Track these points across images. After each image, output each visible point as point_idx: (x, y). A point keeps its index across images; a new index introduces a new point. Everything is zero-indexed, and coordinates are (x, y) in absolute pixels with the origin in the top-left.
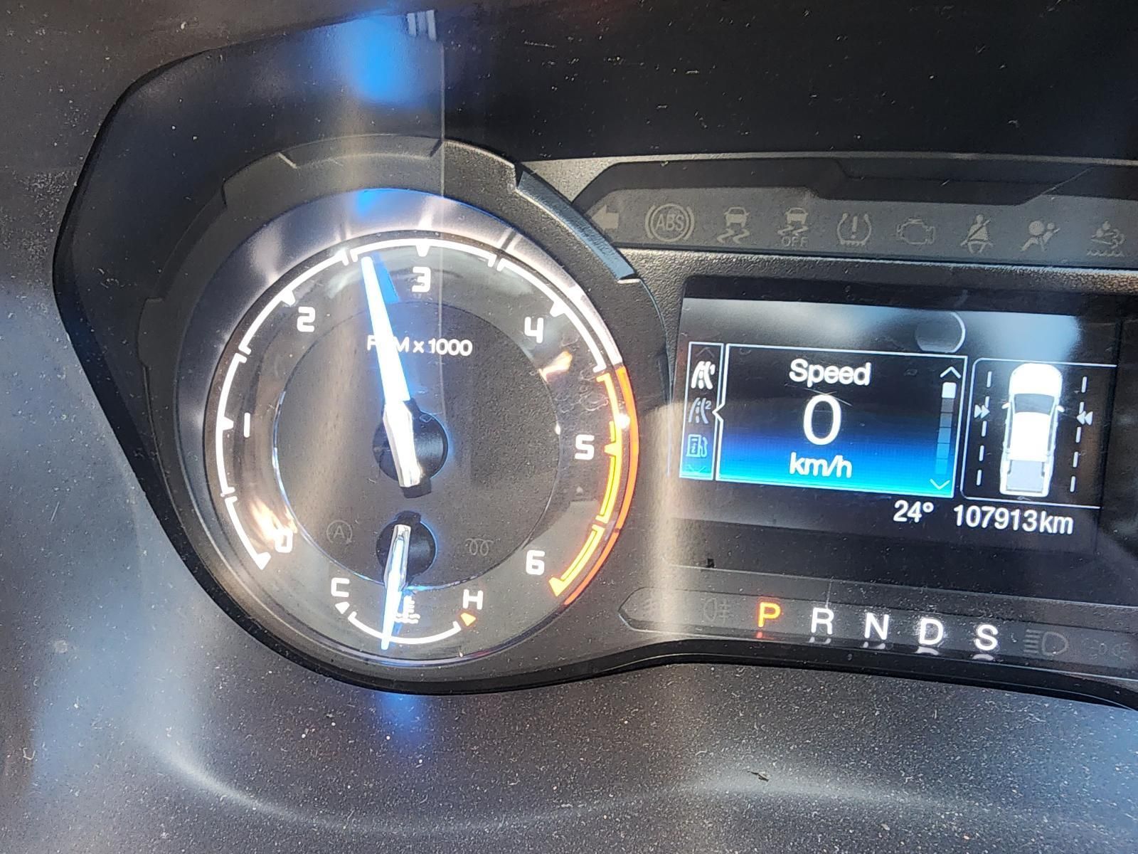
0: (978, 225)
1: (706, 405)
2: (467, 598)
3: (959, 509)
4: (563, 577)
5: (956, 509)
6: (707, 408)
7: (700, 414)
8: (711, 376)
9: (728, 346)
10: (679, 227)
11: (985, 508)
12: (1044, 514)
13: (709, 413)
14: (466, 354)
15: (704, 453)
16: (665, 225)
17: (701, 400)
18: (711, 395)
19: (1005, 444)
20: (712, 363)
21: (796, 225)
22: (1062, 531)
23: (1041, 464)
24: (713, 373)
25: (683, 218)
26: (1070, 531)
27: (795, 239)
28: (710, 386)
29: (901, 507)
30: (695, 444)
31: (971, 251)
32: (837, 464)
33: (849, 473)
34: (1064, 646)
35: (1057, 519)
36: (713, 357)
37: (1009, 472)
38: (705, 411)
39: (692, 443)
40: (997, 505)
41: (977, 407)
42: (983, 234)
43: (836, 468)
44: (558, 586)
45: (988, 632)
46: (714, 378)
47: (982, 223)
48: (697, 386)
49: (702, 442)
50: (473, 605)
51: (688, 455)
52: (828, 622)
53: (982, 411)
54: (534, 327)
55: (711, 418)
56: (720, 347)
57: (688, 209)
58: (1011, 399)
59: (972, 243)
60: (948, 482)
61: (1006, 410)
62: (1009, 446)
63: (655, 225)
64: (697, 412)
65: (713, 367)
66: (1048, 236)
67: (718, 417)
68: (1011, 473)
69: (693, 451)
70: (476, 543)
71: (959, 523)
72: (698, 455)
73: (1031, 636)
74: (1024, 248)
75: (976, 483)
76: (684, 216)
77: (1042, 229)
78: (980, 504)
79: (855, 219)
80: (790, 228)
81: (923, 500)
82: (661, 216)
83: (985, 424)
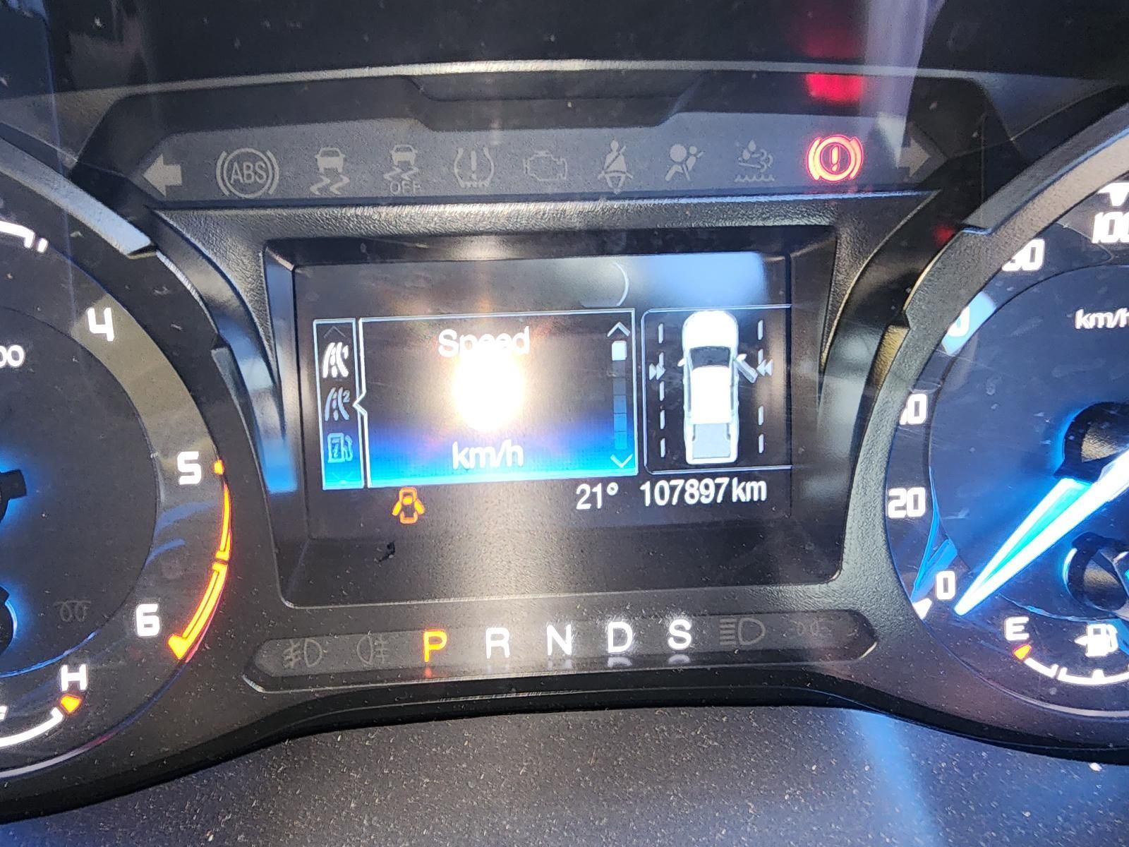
0: (615, 153)
1: (343, 397)
2: (66, 676)
3: (646, 487)
4: (185, 634)
5: (642, 488)
6: (346, 400)
7: (338, 409)
8: (344, 360)
9: (361, 321)
10: (261, 177)
11: (673, 482)
12: (735, 481)
13: (349, 407)
14: (16, 364)
15: (349, 456)
16: (243, 176)
17: (337, 391)
18: (347, 384)
19: (686, 407)
20: (344, 345)
21: (406, 166)
22: (756, 498)
23: (726, 426)
24: (346, 356)
25: (264, 165)
26: (764, 497)
27: (406, 185)
28: (345, 373)
29: (583, 492)
30: (336, 447)
31: (610, 184)
32: (505, 451)
33: (520, 460)
34: (761, 632)
35: (749, 485)
36: (344, 335)
37: (694, 438)
38: (344, 404)
39: (333, 445)
40: (686, 477)
41: (651, 367)
42: (620, 164)
43: (505, 455)
44: (180, 646)
45: (681, 628)
46: (349, 363)
47: (618, 150)
48: (330, 375)
49: (346, 443)
50: (74, 687)
51: (331, 460)
52: (504, 644)
53: (657, 371)
54: (100, 320)
55: (352, 412)
56: (350, 324)
57: (269, 154)
58: (687, 354)
59: (612, 175)
60: (631, 456)
61: (682, 368)
62: (690, 407)
63: (230, 179)
64: (334, 406)
65: (346, 350)
66: (691, 162)
67: (361, 410)
68: (696, 440)
69: (335, 455)
70: (68, 607)
71: (648, 502)
72: (342, 460)
73: (726, 626)
74: (668, 178)
75: (660, 455)
76: (265, 163)
77: (685, 155)
78: (668, 478)
79: (474, 155)
80: (398, 170)
81: (605, 481)
82: (236, 165)
83: (662, 386)
